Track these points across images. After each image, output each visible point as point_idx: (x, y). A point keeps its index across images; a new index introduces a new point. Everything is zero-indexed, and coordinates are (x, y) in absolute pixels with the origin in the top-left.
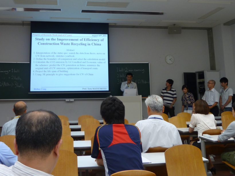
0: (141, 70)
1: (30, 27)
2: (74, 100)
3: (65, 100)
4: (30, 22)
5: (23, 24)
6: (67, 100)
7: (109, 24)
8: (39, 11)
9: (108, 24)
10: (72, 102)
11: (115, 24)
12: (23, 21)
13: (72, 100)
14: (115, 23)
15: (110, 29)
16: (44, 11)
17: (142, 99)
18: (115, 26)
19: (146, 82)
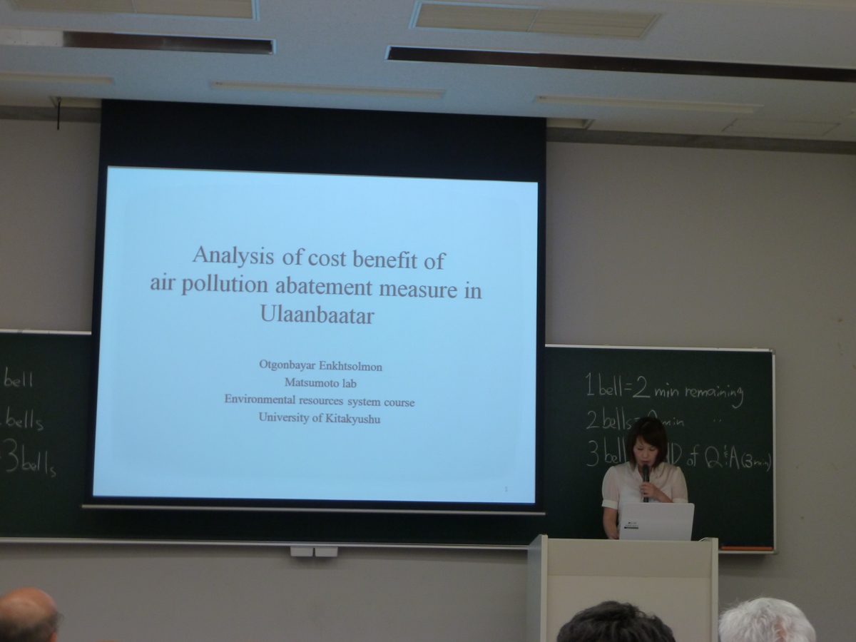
1: (95, 128)
2: (340, 549)
3: (288, 548)
4: (99, 106)
5: (58, 112)
6: (300, 549)
7: (550, 125)
9: (540, 122)
10: (325, 560)
11: (584, 121)
12: (59, 99)
13: (327, 549)
15: (555, 150)
17: (720, 556)
18: (583, 134)
19: (750, 463)
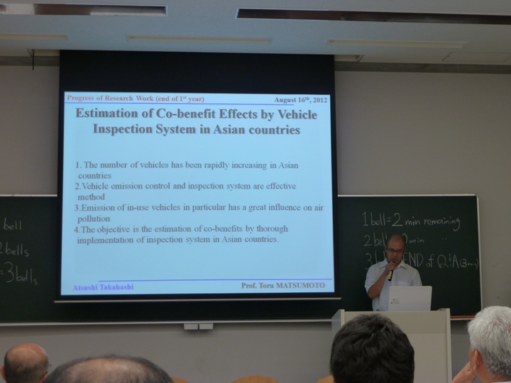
0: (451, 220)
1: (55, 70)
2: (214, 324)
3: (183, 325)
4: (57, 55)
5: (33, 59)
6: (190, 325)
7: (336, 60)
8: (88, 14)
9: (331, 57)
10: (205, 331)
11: (357, 56)
12: (33, 50)
13: (207, 325)
14: (357, 54)
15: (340, 76)
16: (107, 14)
17: (451, 321)
18: (357, 65)
19: (465, 264)
